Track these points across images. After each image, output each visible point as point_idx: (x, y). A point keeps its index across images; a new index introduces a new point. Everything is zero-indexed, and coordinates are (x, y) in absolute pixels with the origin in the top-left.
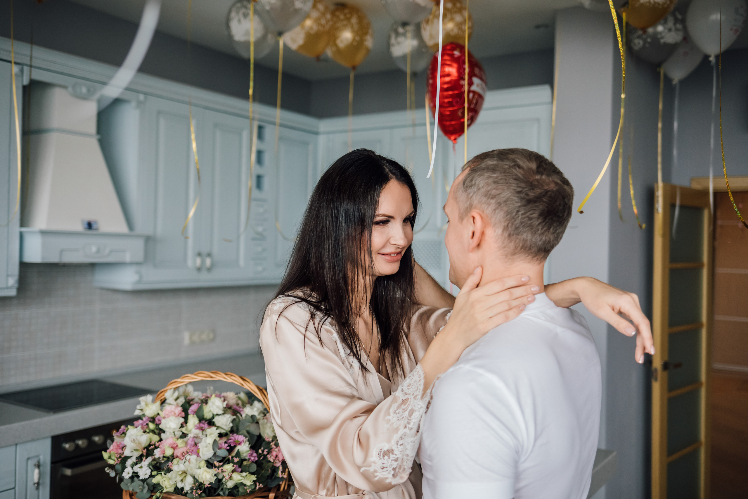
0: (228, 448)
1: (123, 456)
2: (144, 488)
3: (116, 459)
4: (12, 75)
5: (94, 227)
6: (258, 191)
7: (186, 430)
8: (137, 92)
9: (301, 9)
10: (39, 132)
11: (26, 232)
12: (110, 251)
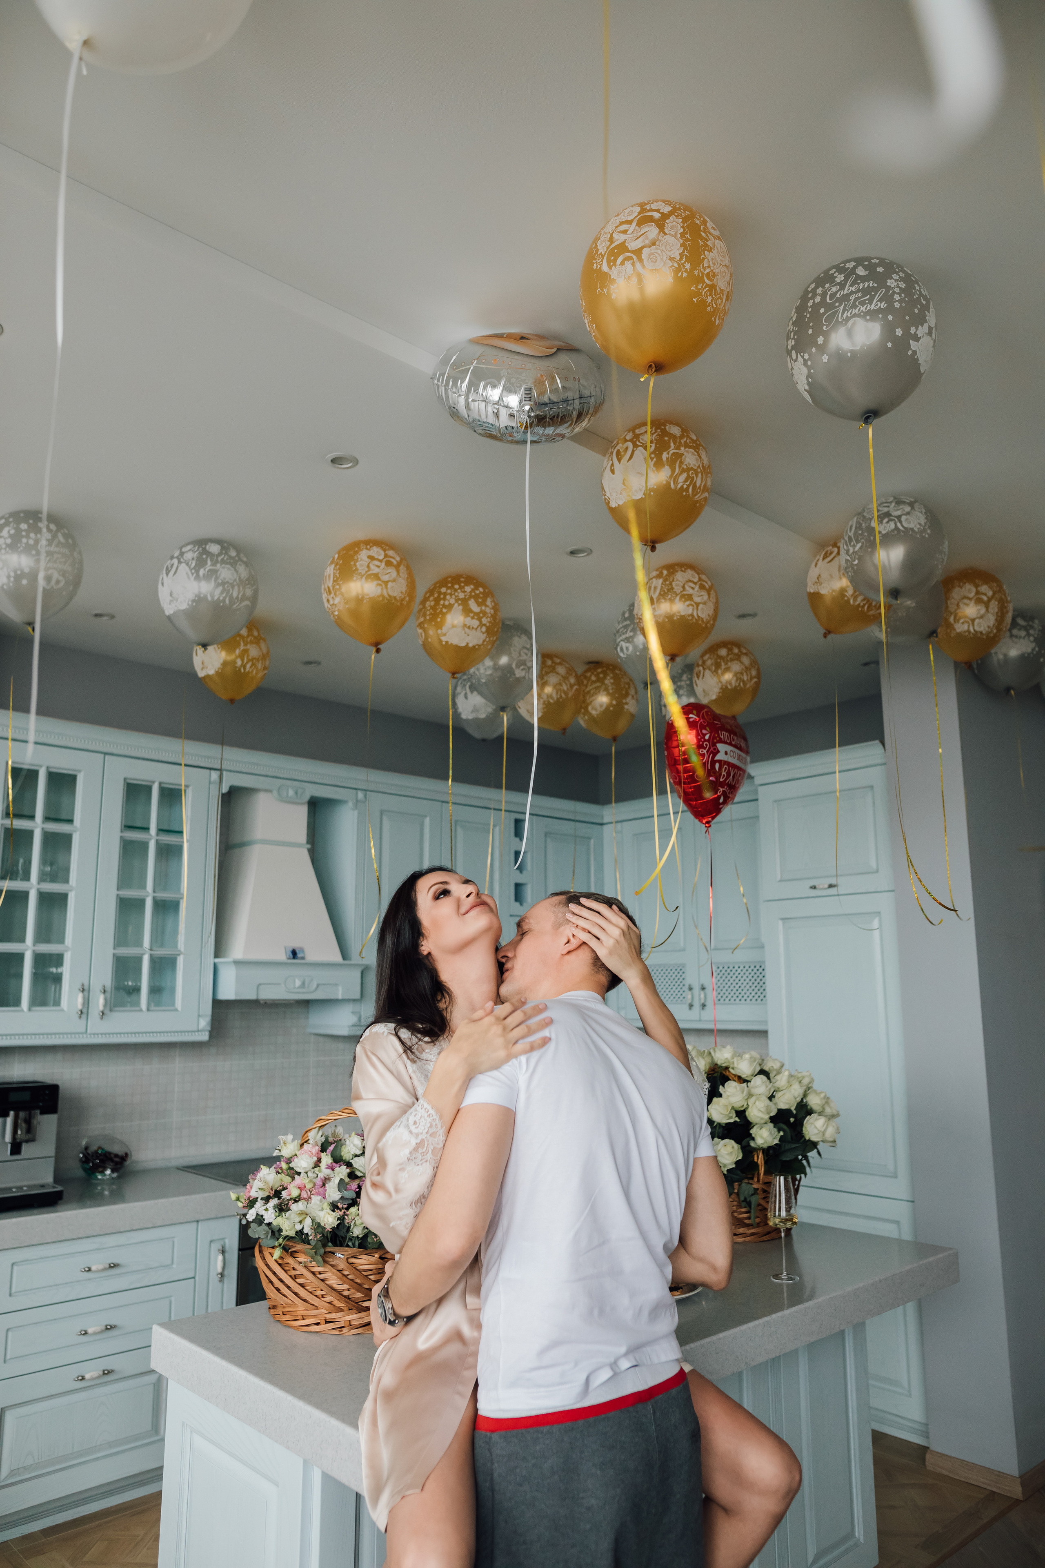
1: (251, 1198)
2: (268, 1232)
4: (210, 783)
5: (299, 955)
6: (518, 904)
7: (320, 1171)
8: (356, 789)
9: (524, 677)
10: (243, 845)
11: (220, 963)
12: (318, 985)
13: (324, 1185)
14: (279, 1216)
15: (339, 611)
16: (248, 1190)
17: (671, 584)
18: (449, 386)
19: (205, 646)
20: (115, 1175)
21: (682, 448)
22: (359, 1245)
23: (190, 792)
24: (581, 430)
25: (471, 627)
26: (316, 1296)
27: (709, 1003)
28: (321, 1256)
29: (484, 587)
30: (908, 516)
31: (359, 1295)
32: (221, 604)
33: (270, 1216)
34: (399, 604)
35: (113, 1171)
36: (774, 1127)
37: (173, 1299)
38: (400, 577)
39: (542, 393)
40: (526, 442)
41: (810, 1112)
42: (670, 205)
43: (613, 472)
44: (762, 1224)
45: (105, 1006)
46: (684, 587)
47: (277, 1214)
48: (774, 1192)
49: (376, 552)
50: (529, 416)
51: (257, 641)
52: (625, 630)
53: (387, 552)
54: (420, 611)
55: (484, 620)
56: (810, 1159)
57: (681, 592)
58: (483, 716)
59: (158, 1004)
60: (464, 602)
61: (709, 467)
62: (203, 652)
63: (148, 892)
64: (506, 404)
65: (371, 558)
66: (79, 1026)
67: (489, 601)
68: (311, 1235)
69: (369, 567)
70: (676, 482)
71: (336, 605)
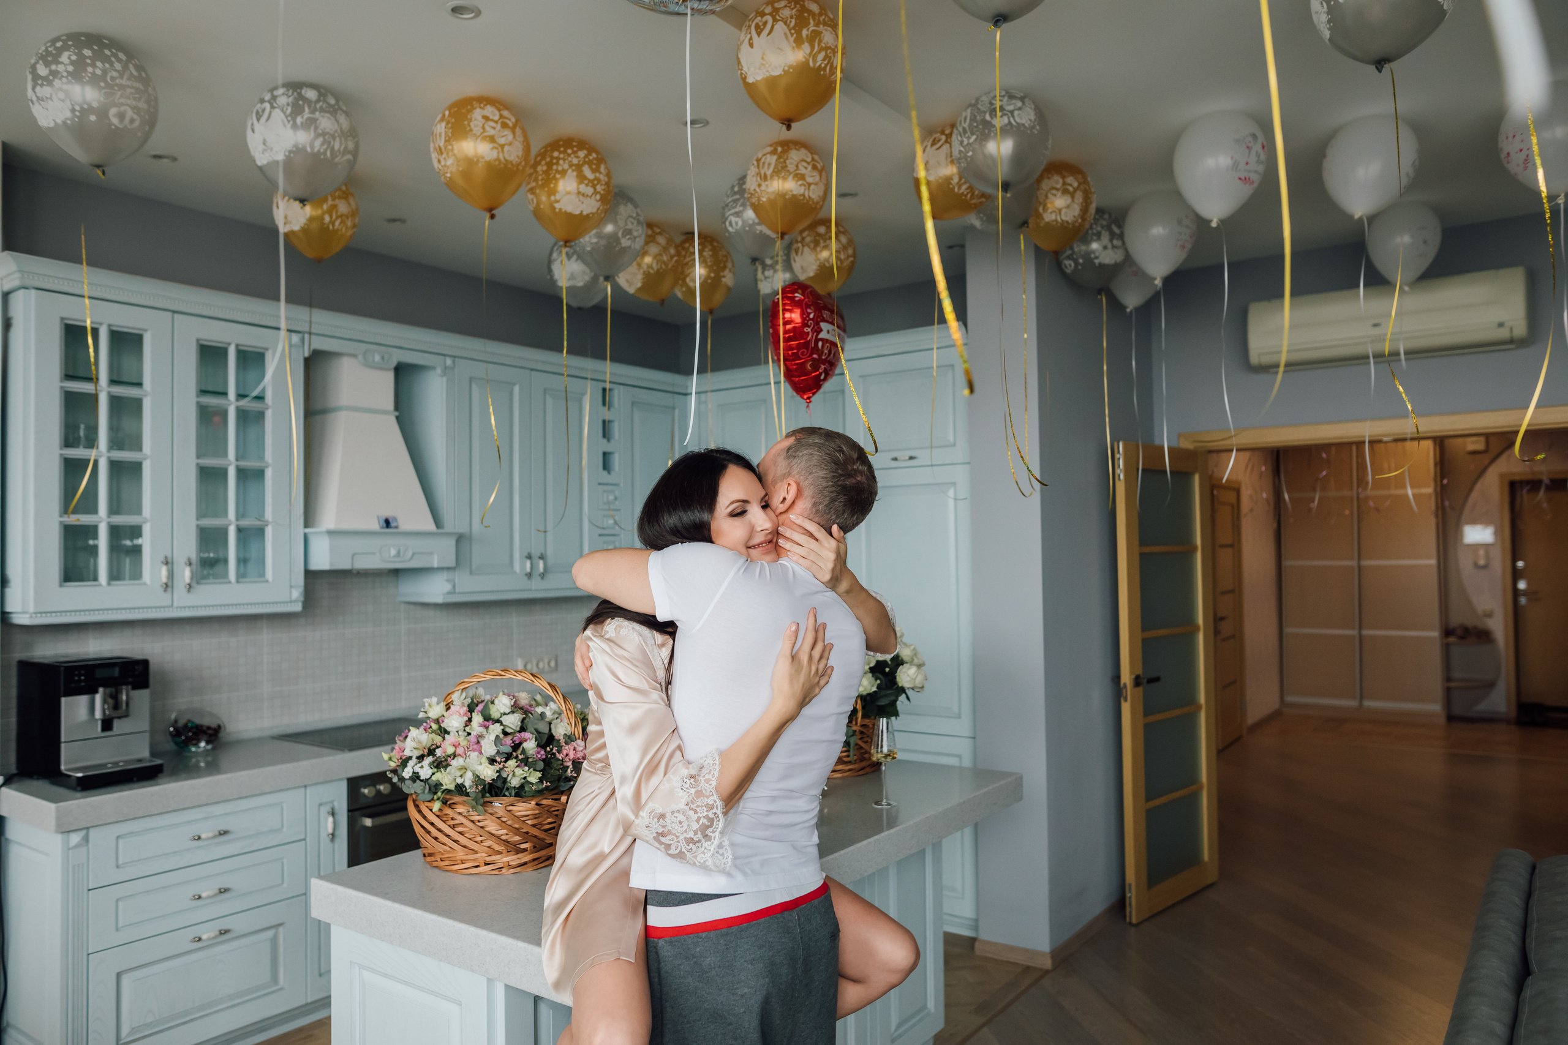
0: (513, 744)
1: (404, 758)
2: (425, 788)
3: (396, 761)
4: (292, 346)
5: (393, 524)
6: (605, 473)
7: (471, 729)
8: (444, 355)
9: (630, 247)
10: (324, 411)
11: (312, 533)
12: (413, 554)
13: (478, 742)
14: (437, 771)
15: (451, 173)
16: (399, 750)
17: (785, 162)
20: (209, 747)
21: (821, 26)
22: (515, 794)
23: (274, 354)
25: (586, 194)
26: (475, 842)
29: (597, 153)
30: (1020, 112)
31: (517, 838)
32: (322, 157)
33: (425, 772)
34: (515, 169)
35: (208, 743)
36: (873, 676)
38: (516, 140)
40: (685, 15)
41: (902, 663)
43: (751, 45)
45: (192, 578)
46: (797, 166)
49: (490, 111)
51: (346, 196)
52: (735, 205)
53: (502, 112)
54: (532, 176)
55: (598, 188)
56: (899, 704)
57: (795, 171)
58: (580, 284)
59: (247, 576)
60: (578, 168)
62: (302, 208)
63: (230, 461)
65: (486, 118)
66: (164, 599)
67: (602, 168)
69: (483, 128)
70: (815, 61)
71: (448, 166)
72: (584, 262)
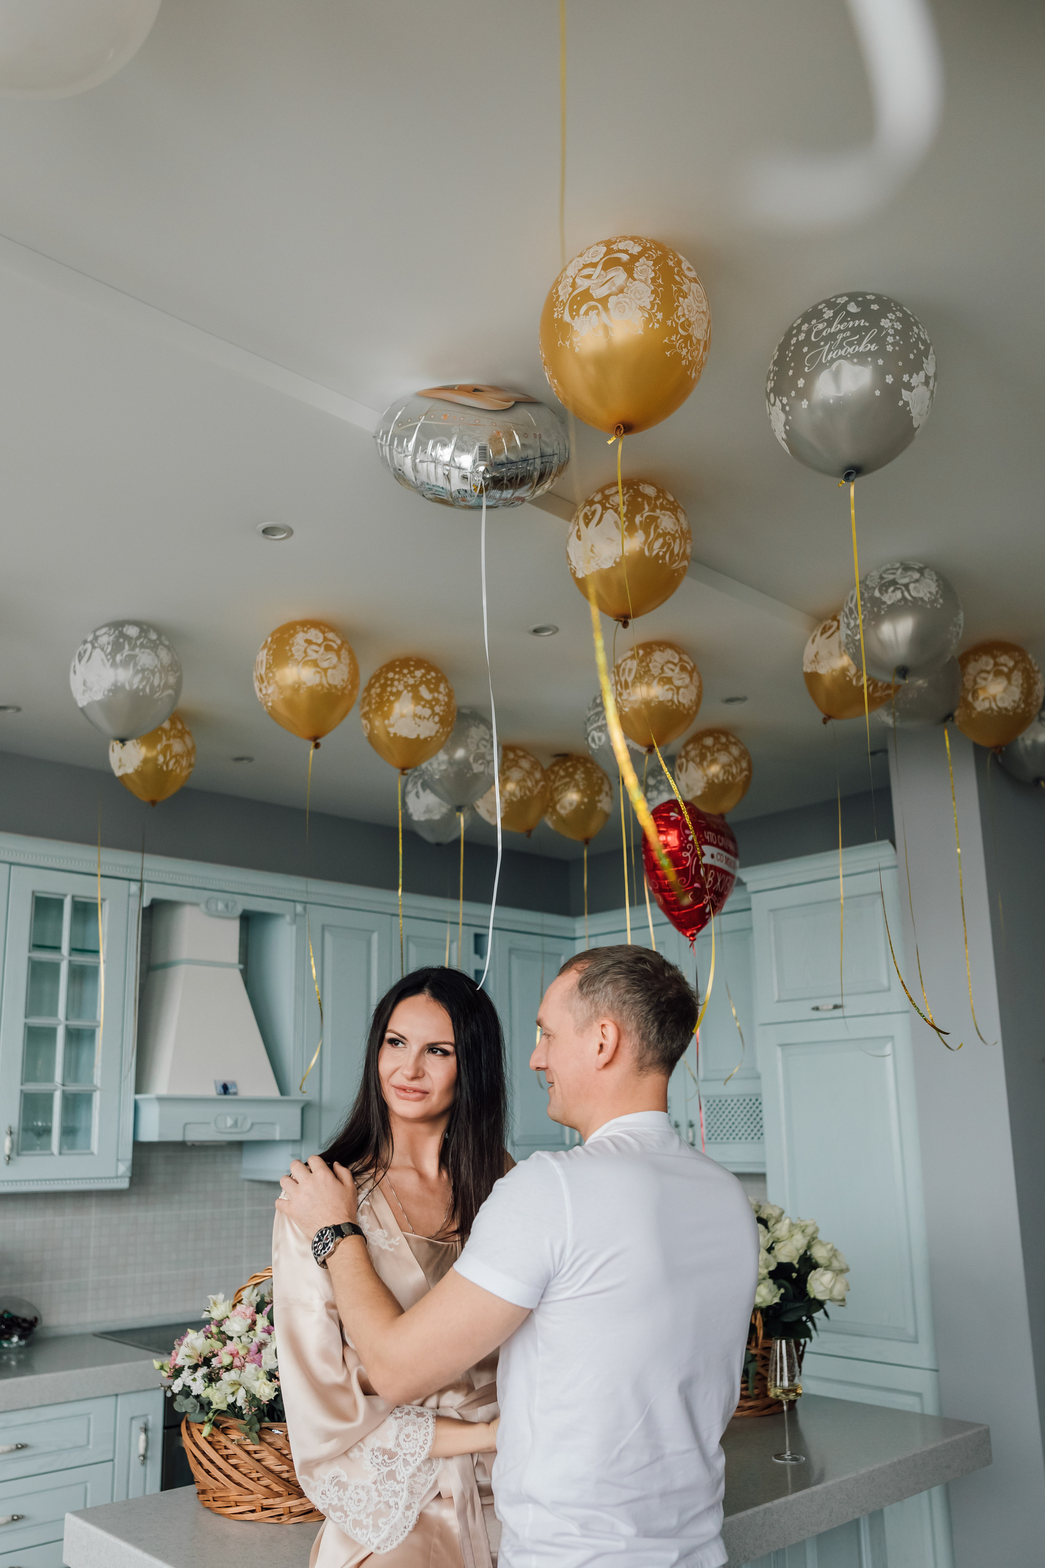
4: (129, 895)
5: (231, 1090)
7: (254, 1335)
8: (293, 901)
9: (483, 773)
10: (167, 965)
11: (143, 1099)
12: (252, 1125)
13: (259, 1351)
15: (273, 701)
16: (173, 1358)
17: (647, 665)
18: (393, 445)
19: (123, 741)
20: (22, 1343)
21: (658, 511)
23: (106, 905)
24: (544, 492)
25: (422, 717)
26: (251, 1479)
27: (698, 1142)
28: (257, 1432)
29: (436, 672)
30: (917, 584)
32: (141, 694)
33: (198, 1387)
34: (340, 693)
35: (21, 1338)
36: (775, 1284)
37: (89, 1485)
38: (341, 663)
39: (499, 452)
40: (481, 507)
41: (815, 1266)
42: (640, 244)
43: (579, 537)
44: (761, 1396)
45: (11, 1149)
46: (662, 669)
47: (207, 1384)
48: (774, 1359)
49: (315, 635)
50: (484, 478)
51: (181, 735)
53: (326, 635)
54: (364, 699)
55: (437, 709)
56: (816, 1321)
57: (660, 674)
58: (437, 817)
59: (72, 1146)
60: (414, 689)
61: (689, 532)
62: (121, 748)
63: (60, 1020)
64: (458, 465)
65: (309, 642)
67: (442, 688)
68: (245, 1409)
69: (305, 652)
70: (650, 549)
71: (269, 695)
72: (434, 791)
